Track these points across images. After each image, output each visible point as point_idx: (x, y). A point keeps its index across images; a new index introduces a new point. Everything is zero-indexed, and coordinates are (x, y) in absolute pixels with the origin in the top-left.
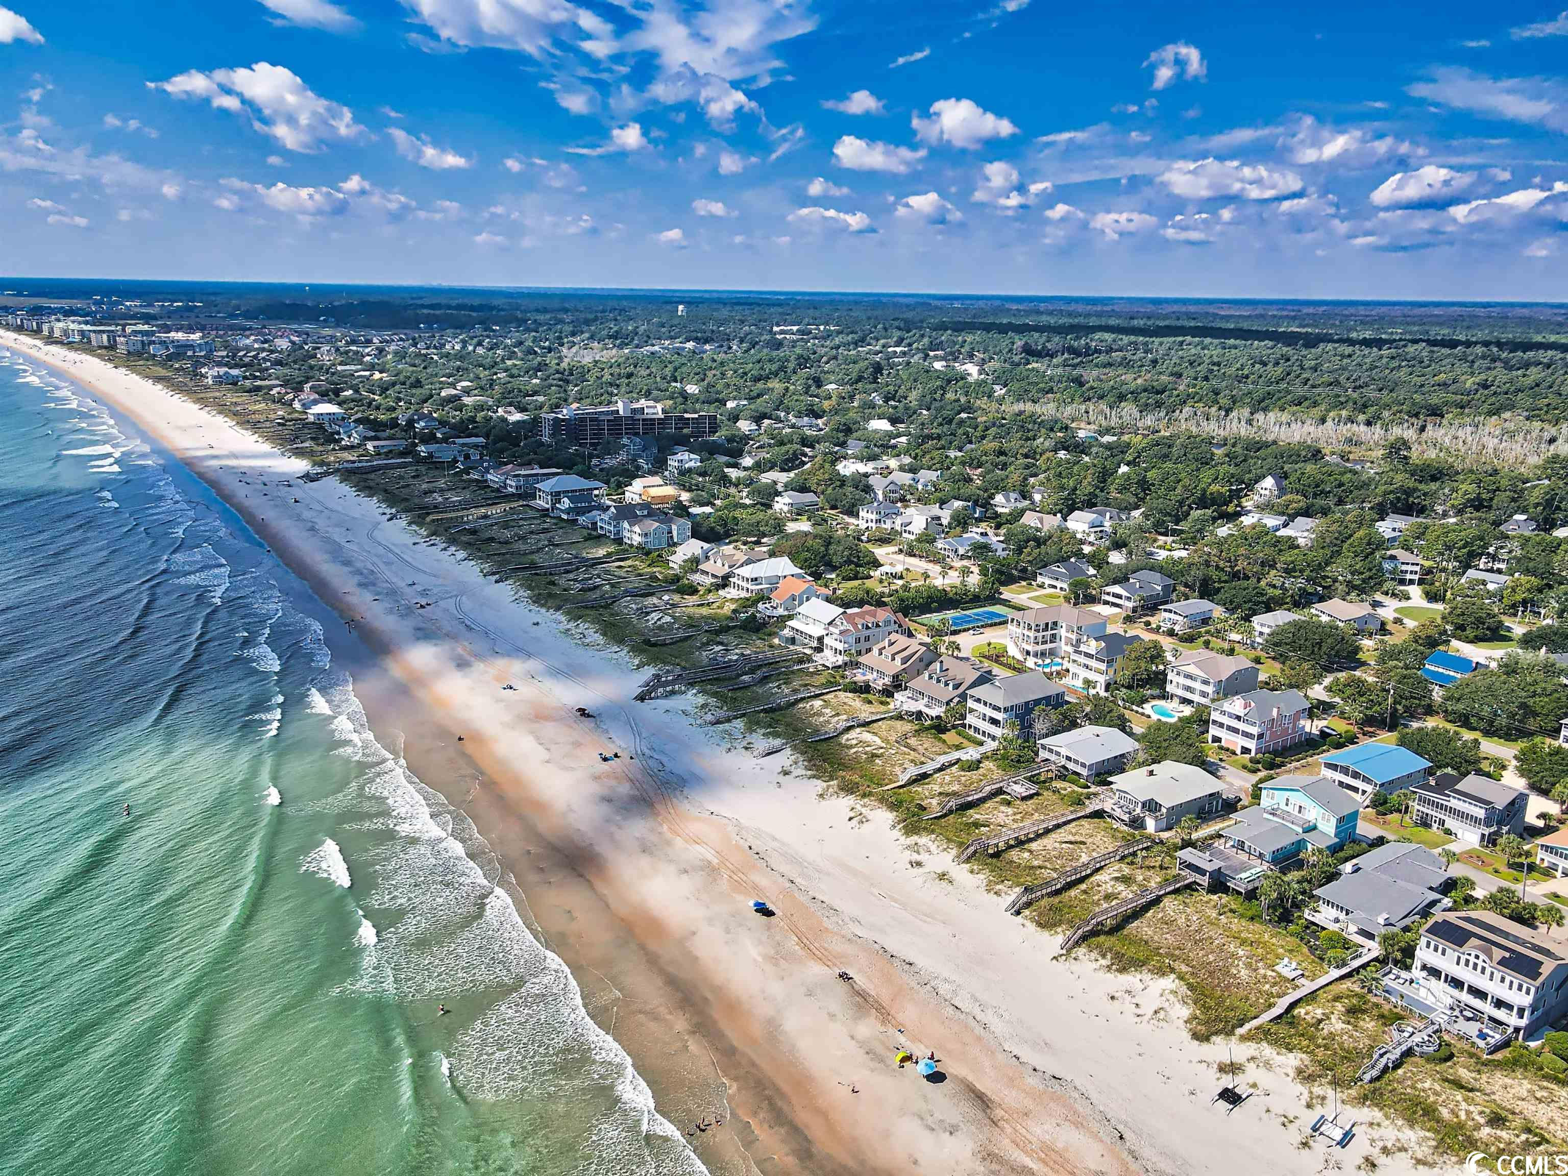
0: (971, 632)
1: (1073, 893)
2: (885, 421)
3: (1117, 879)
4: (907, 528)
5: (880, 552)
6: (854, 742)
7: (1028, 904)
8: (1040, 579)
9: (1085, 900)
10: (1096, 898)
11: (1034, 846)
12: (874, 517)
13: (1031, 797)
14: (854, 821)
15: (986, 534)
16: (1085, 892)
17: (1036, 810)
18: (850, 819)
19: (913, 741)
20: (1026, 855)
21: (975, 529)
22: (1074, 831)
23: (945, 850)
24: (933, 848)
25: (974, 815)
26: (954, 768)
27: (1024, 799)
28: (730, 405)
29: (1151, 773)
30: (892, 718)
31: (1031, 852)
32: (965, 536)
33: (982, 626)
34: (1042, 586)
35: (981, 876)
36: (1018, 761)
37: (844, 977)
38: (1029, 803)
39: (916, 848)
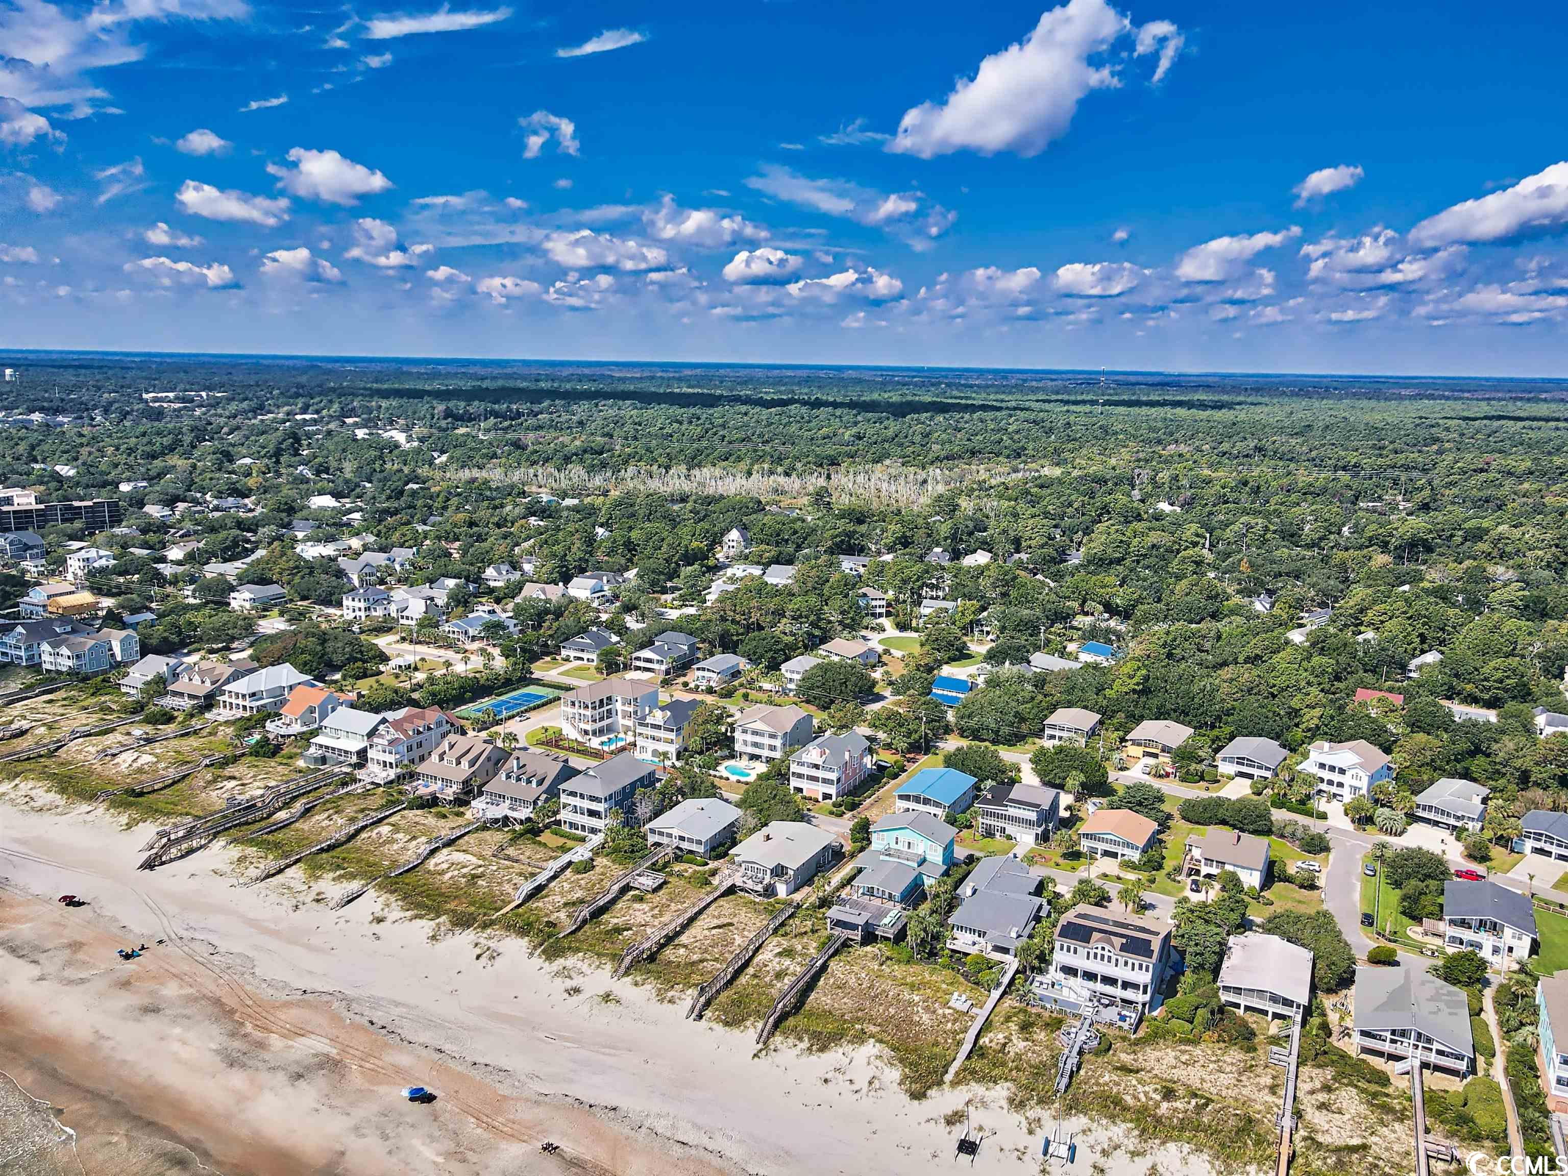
0: (518, 719)
1: (743, 980)
2: (329, 497)
3: (780, 954)
4: (404, 614)
5: (383, 642)
6: (445, 866)
7: (708, 1004)
8: (564, 653)
9: (758, 984)
10: (767, 979)
11: (684, 939)
12: (362, 605)
13: (660, 887)
14: (484, 959)
15: (494, 612)
16: (755, 976)
17: (671, 900)
18: (478, 957)
19: (511, 851)
20: (682, 951)
21: (480, 608)
22: (716, 914)
23: (598, 967)
24: (585, 968)
25: (611, 920)
26: (568, 872)
27: (655, 890)
28: (125, 487)
29: (768, 838)
30: (477, 829)
31: (685, 946)
32: (471, 616)
33: (526, 711)
34: (567, 660)
35: (648, 987)
36: (632, 852)
37: (549, 1148)
38: (661, 893)
39: (565, 973)
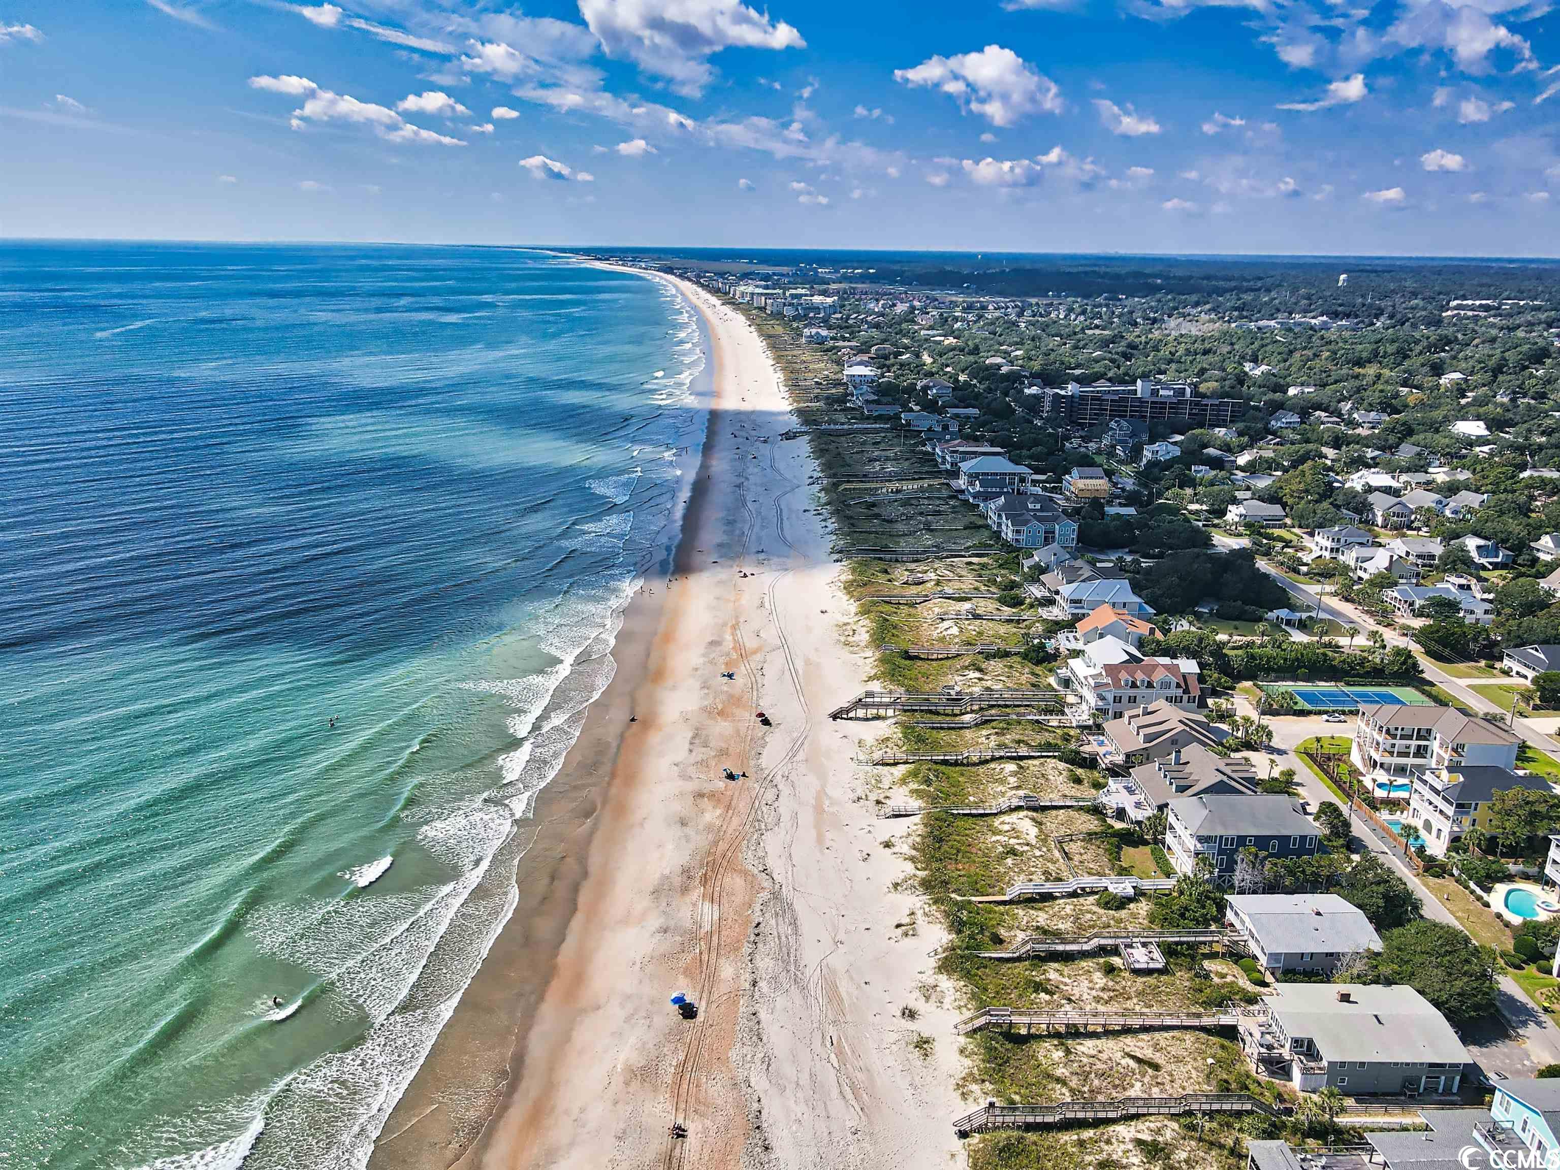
0: (1325, 717)
1: (1068, 1138)
2: (1481, 424)
3: (1139, 1142)
4: (1364, 565)
6: (1005, 828)
7: (980, 1130)
9: (1071, 1155)
10: (1088, 1158)
11: (1087, 1046)
12: (1329, 544)
13: (1149, 972)
14: (900, 931)
15: (1469, 587)
16: (1081, 1143)
17: (1139, 994)
18: (898, 926)
19: (1074, 848)
20: (1058, 1054)
21: (1453, 579)
22: (1163, 1043)
23: (959, 1007)
24: (948, 1001)
25: (1053, 973)
26: (1091, 899)
27: (1137, 972)
28: (1292, 391)
29: (1345, 998)
30: (1081, 808)
31: (1068, 1052)
32: (1439, 586)
33: (1344, 713)
34: (1507, 673)
35: (968, 1062)
36: (1182, 916)
37: (680, 1133)
38: (1141, 980)
39: (928, 991)
